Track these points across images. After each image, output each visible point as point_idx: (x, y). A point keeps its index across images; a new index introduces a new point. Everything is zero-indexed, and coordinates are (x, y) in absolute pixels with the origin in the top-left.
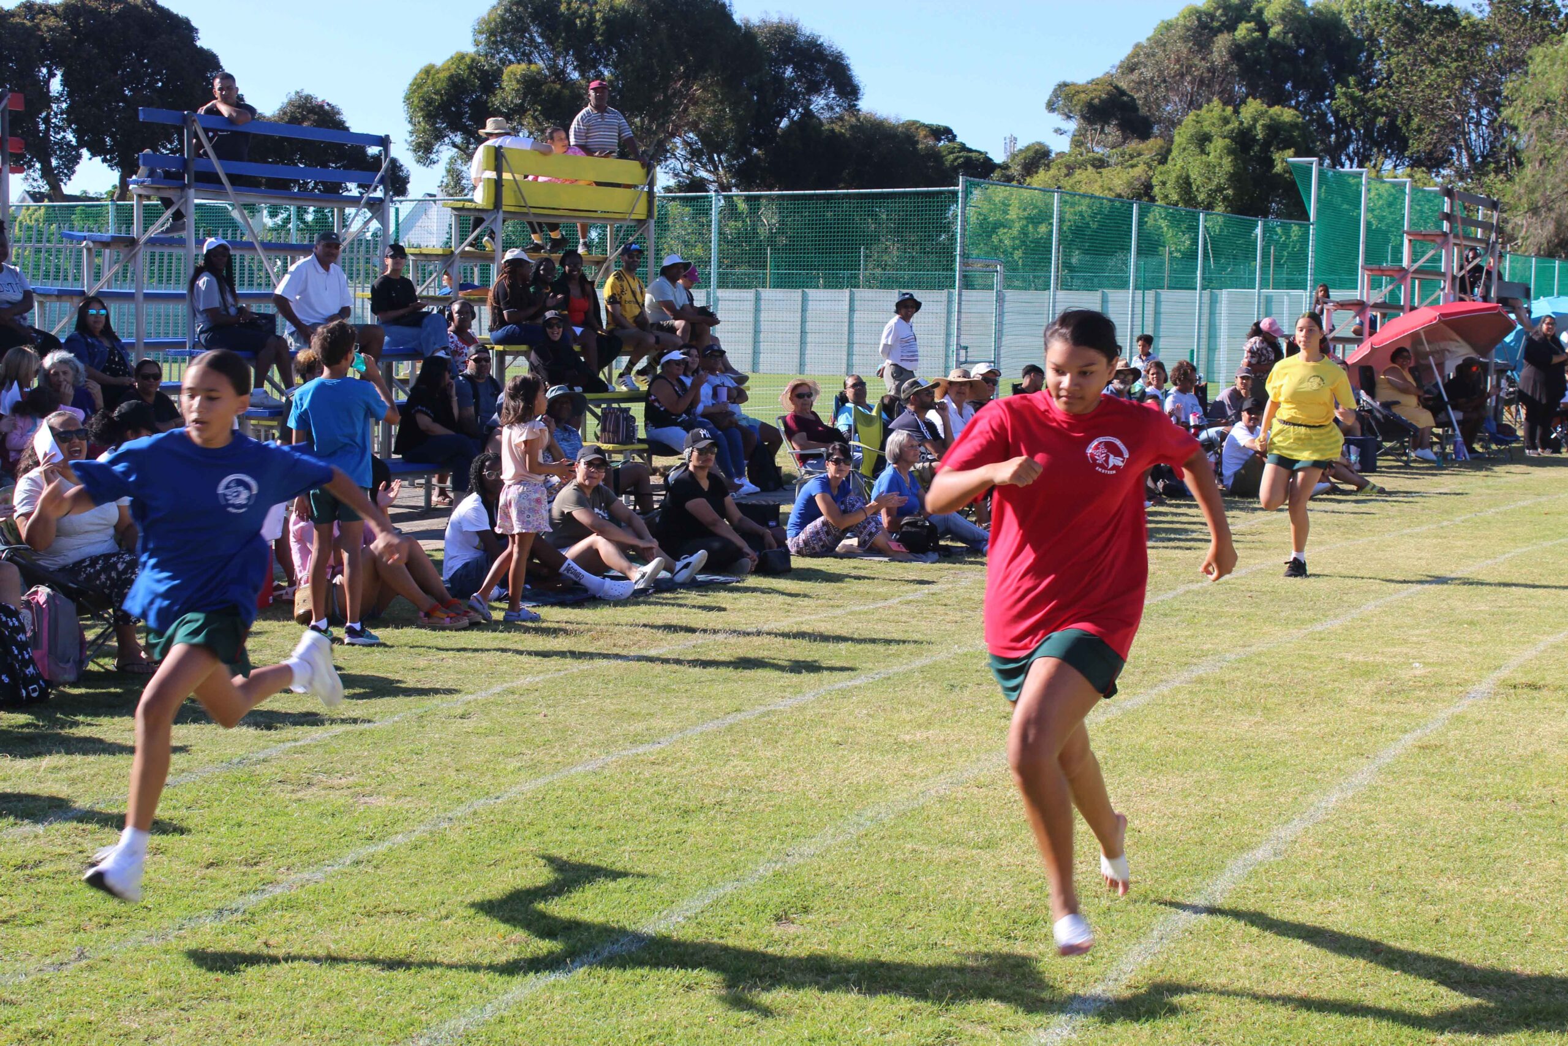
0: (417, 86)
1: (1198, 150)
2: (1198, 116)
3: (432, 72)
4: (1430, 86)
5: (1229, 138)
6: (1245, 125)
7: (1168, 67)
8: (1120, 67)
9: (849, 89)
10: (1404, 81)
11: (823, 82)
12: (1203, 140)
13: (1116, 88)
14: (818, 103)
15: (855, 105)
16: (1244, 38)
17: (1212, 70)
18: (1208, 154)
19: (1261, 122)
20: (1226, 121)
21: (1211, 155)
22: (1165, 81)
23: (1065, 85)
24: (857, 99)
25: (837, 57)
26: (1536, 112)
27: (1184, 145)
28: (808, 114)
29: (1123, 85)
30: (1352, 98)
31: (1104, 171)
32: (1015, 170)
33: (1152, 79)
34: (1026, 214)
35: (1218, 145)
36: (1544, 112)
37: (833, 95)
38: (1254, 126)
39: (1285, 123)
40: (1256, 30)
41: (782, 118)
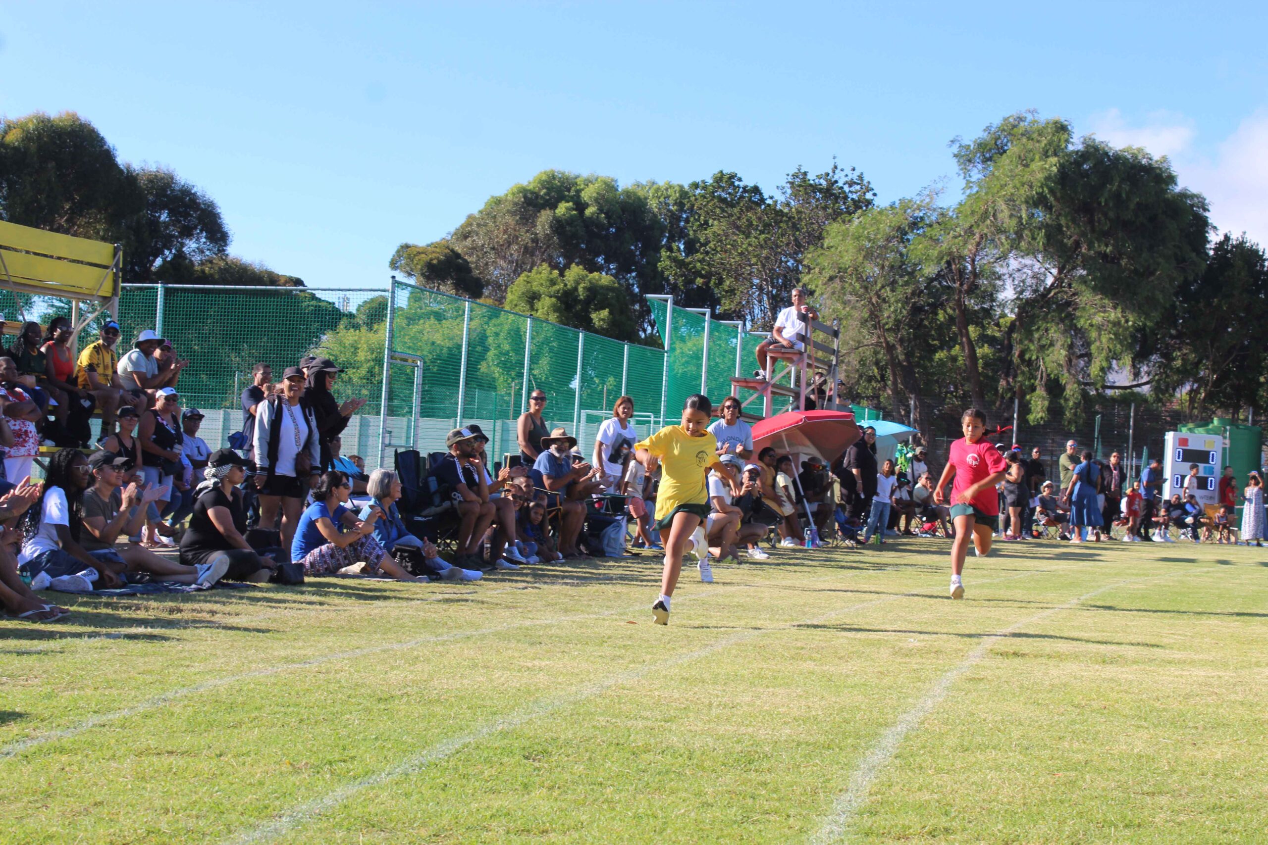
1: (528, 307)
2: (528, 277)
4: (741, 254)
5: (556, 297)
6: (569, 287)
7: (497, 237)
8: (455, 234)
9: (219, 235)
10: (719, 249)
11: (196, 228)
12: (532, 298)
13: (452, 251)
14: (190, 245)
15: (224, 250)
16: (564, 215)
17: (535, 240)
18: (537, 311)
19: (582, 285)
20: (553, 282)
21: (540, 312)
22: (493, 249)
23: (406, 247)
24: (226, 245)
25: (209, 206)
26: (831, 279)
27: (515, 302)
28: (180, 256)
29: (458, 249)
30: (675, 260)
31: (444, 321)
32: (361, 319)
33: (483, 245)
34: (374, 356)
35: (545, 304)
36: (838, 280)
37: (204, 240)
38: (576, 289)
39: (602, 287)
40: (574, 209)
41: (157, 257)
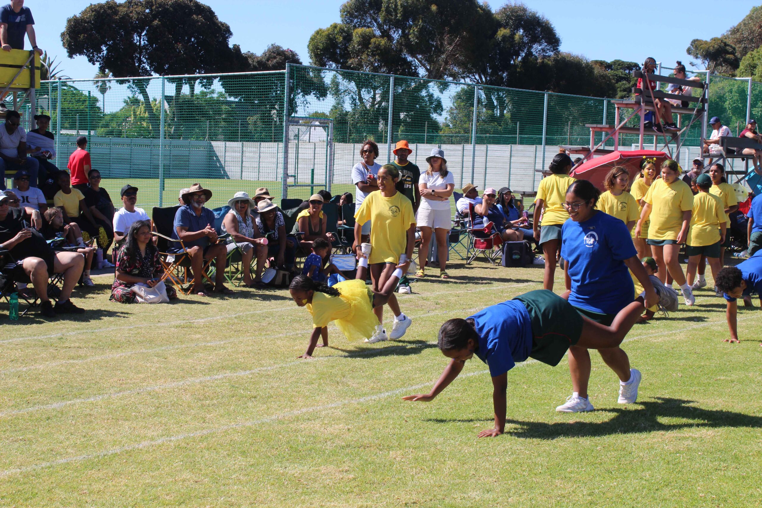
0: (312, 39)
2: (752, 55)
3: (320, 32)
9: (553, 40)
11: (539, 37)
12: (753, 67)
13: (724, 42)
14: (536, 48)
15: (557, 49)
18: (755, 75)
21: (757, 75)
23: (697, 40)
24: (558, 46)
25: (547, 24)
27: (743, 70)
28: (529, 54)
29: (729, 41)
35: (761, 70)
37: (546, 44)
